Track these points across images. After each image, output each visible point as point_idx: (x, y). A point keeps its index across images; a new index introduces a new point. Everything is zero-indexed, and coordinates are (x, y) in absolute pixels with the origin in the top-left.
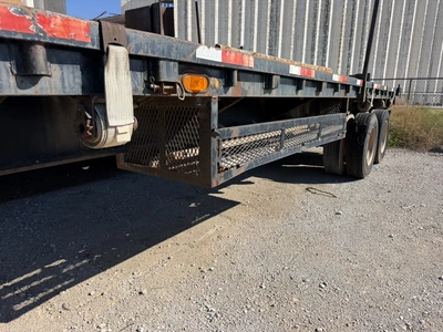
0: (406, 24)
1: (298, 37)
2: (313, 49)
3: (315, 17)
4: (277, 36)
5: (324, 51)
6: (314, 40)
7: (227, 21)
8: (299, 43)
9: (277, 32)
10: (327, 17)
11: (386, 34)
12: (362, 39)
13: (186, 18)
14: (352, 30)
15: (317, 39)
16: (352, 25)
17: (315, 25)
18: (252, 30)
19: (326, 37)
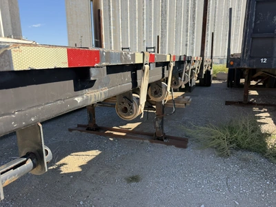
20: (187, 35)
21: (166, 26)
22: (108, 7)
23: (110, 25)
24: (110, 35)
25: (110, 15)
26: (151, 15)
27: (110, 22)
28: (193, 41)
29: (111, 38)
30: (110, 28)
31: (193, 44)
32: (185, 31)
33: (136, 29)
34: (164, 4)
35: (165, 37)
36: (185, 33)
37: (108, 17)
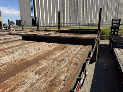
0: (97, 5)
1: (70, 8)
2: (74, 11)
3: (74, 3)
4: (65, 8)
5: (77, 12)
6: (74, 9)
7: (51, 4)
8: (70, 10)
9: (64, 7)
10: (77, 3)
11: (92, 7)
12: (86, 9)
13: (39, 3)
14: (84, 6)
16: (84, 5)
17: (74, 5)
18: (58, 6)
19: (77, 8)
22: (38, 2)
23: (39, 9)
24: (40, 14)
25: (39, 5)
26: (58, 5)
27: (39, 8)
28: (77, 16)
29: (40, 15)
30: (39, 11)
31: (77, 17)
33: (51, 11)
35: (65, 14)
36: (73, 12)
37: (38, 6)
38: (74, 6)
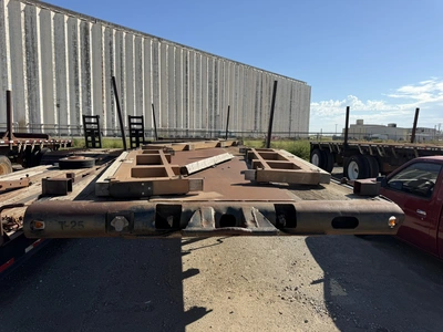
6: (77, 76)
11: (141, 78)
14: (112, 71)
15: (80, 75)
16: (112, 67)
17: (76, 61)
20: (77, 90)
21: (36, 72)
28: (89, 100)
31: (88, 104)
32: (73, 83)
34: (29, 35)
35: (37, 89)
36: (74, 88)
38: (76, 66)
